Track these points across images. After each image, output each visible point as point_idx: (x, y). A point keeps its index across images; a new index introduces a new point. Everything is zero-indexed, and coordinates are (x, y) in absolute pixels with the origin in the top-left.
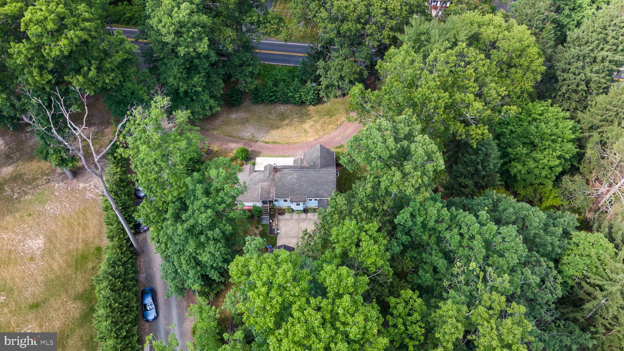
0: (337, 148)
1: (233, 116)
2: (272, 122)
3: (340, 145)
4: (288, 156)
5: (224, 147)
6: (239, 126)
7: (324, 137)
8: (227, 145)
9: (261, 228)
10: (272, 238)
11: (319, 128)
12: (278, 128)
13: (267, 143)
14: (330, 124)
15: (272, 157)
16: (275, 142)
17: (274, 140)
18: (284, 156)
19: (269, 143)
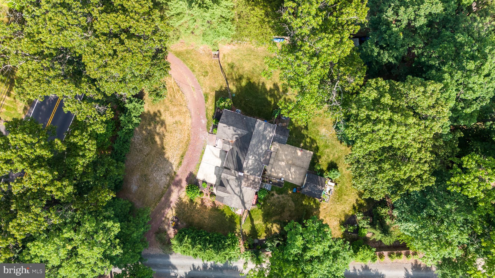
0: (206, 100)
1: (134, 187)
2: (153, 152)
3: (204, 96)
4: (204, 149)
5: (173, 205)
6: (150, 185)
7: (189, 107)
8: (171, 202)
9: (274, 192)
10: (285, 186)
11: (176, 109)
12: (163, 148)
13: (180, 163)
14: (174, 97)
15: (200, 164)
16: (182, 156)
17: (179, 156)
18: (203, 153)
19: (181, 162)
